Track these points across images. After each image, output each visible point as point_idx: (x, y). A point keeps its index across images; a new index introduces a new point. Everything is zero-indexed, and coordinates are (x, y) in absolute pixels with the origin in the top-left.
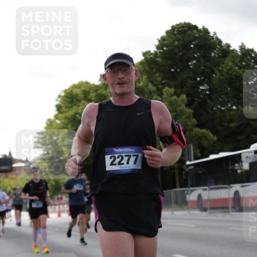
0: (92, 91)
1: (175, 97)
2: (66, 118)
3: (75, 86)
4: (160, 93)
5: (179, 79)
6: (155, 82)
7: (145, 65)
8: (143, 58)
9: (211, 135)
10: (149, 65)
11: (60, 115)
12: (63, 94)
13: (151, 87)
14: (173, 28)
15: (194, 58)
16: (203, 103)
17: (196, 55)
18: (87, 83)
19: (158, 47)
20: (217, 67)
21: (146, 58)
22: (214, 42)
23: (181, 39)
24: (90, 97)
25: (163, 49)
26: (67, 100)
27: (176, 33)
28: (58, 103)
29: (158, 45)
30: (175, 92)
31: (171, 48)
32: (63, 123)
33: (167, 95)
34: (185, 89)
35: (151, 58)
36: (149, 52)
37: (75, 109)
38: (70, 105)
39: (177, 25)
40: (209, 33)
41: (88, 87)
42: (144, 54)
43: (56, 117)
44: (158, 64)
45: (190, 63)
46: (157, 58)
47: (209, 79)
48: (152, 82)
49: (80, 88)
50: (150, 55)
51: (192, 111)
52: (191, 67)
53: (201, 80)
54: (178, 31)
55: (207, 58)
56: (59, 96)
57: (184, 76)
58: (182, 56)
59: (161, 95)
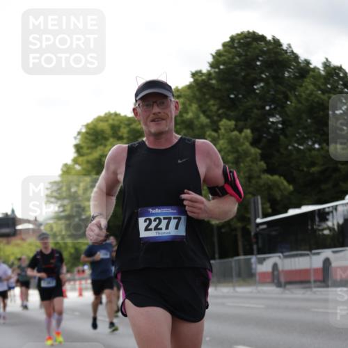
0: (123, 125)
1: (236, 133)
2: (88, 162)
3: (99, 119)
4: (215, 127)
5: (241, 108)
6: (208, 113)
7: (195, 89)
8: (192, 80)
9: (285, 183)
10: (200, 90)
11: (81, 159)
12: (84, 131)
13: (204, 120)
14: (232, 39)
15: (262, 80)
16: (274, 141)
17: (264, 76)
18: (116, 115)
19: (212, 66)
20: (293, 92)
21: (195, 81)
22: (288, 58)
23: (244, 54)
24: (120, 134)
25: (219, 68)
26: (89, 138)
27: (236, 45)
28: (77, 142)
29: (213, 63)
30: (236, 125)
31: (229, 66)
32: (84, 169)
33: (225, 129)
34: (250, 122)
35: (203, 80)
36: (200, 72)
37: (100, 150)
38: (93, 145)
39: (238, 35)
40: (281, 45)
41: (118, 120)
42: (193, 75)
43: (75, 161)
44: (213, 88)
45: (255, 87)
46: (211, 79)
47: (283, 107)
48: (204, 112)
49: (107, 121)
50: (201, 76)
51: (259, 151)
52: (257, 91)
53: (271, 109)
54: (239, 42)
55: (278, 79)
56: (79, 133)
57: (248, 104)
58: (244, 77)
59: (216, 130)
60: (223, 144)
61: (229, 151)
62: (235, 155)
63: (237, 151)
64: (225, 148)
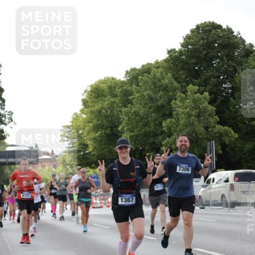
0: (117, 87)
1: (198, 94)
2: (91, 112)
3: (101, 82)
5: (202, 77)
6: (179, 79)
7: (170, 63)
8: (168, 55)
9: (232, 132)
10: (173, 63)
11: (86, 110)
12: (89, 89)
13: (176, 84)
14: (198, 27)
15: (218, 57)
16: (226, 101)
17: (219, 54)
18: (113, 79)
19: (183, 46)
20: (240, 66)
21: (170, 56)
22: (237, 42)
23: (206, 37)
24: (115, 93)
25: (187, 47)
26: (93, 95)
27: (201, 31)
28: (84, 97)
29: (183, 43)
30: (199, 90)
31: (196, 46)
32: (88, 117)
33: (191, 92)
34: (208, 87)
35: (176, 56)
36: (174, 49)
37: (101, 104)
38: (96, 100)
39: (202, 24)
40: (233, 32)
41: (114, 83)
42: (169, 52)
43: (82, 111)
44: (183, 62)
45: (213, 62)
46: (182, 55)
47: (232, 77)
48: (176, 79)
49: (106, 83)
50: (175, 53)
51: (215, 108)
52: (215, 65)
53: (224, 78)
54: (203, 30)
55: (230, 57)
56: (85, 91)
57: (208, 74)
58: (206, 55)
59: (185, 92)
60: (189, 102)
61: (193, 108)
62: (197, 111)
63: (199, 108)
64: (190, 105)
